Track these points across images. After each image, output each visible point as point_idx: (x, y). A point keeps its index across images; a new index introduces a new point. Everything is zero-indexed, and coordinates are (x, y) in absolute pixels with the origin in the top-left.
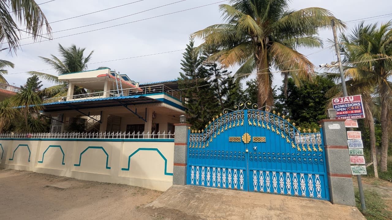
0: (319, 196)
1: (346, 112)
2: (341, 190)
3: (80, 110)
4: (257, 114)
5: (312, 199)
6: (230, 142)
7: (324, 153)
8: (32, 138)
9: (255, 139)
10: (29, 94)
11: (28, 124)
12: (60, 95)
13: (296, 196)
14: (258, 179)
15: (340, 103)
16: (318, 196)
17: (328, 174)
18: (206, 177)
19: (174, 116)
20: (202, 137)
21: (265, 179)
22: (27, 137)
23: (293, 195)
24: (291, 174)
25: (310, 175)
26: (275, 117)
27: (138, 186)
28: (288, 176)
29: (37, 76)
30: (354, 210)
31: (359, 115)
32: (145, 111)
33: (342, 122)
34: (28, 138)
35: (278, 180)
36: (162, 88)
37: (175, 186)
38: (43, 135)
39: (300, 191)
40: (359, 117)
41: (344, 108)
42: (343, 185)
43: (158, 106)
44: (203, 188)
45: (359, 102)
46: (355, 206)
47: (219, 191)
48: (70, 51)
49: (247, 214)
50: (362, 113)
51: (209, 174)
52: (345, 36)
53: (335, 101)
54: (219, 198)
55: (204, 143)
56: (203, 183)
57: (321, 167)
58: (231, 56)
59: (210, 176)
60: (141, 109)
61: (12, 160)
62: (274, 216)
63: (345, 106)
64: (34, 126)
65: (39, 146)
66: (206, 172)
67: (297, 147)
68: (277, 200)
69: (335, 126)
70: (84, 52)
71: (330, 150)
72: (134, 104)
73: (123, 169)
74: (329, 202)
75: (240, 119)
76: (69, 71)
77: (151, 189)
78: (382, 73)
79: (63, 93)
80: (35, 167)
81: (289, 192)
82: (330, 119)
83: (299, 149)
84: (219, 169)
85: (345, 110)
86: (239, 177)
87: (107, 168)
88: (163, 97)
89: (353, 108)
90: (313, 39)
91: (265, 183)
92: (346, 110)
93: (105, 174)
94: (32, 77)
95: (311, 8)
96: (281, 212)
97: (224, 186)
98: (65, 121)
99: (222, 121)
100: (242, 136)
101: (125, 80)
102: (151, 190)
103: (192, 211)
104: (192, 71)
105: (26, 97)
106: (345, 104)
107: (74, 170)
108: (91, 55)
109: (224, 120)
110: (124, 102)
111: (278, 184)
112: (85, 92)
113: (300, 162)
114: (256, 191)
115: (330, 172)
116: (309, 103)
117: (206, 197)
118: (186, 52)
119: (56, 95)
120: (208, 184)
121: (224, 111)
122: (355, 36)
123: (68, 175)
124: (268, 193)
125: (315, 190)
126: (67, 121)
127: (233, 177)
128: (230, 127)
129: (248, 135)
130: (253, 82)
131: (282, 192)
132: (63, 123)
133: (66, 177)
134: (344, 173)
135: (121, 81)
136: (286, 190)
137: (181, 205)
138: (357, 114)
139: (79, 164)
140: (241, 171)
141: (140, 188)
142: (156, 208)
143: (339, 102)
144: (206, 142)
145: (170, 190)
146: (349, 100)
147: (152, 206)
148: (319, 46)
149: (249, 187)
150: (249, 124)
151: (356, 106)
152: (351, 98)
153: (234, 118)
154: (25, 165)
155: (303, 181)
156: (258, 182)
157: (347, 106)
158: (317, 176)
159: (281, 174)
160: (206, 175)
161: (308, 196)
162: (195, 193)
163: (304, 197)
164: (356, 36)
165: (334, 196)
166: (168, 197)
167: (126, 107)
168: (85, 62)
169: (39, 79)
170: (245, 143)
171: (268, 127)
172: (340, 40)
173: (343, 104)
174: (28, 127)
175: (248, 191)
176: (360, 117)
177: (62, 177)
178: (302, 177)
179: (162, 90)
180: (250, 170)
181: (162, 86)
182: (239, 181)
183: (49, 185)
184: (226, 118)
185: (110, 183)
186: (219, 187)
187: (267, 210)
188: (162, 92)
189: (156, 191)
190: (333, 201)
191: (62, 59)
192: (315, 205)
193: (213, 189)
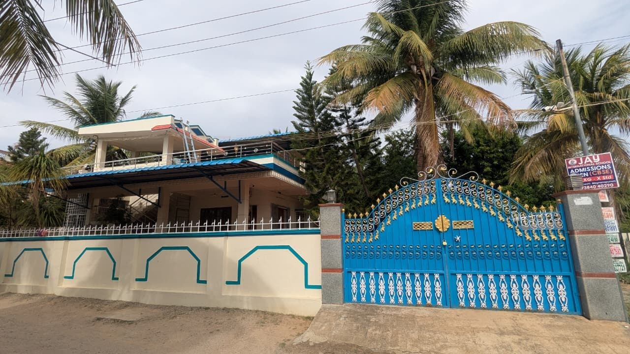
0: (565, 308)
1: (590, 180)
2: (602, 297)
3: (125, 186)
4: (458, 185)
5: (555, 314)
6: (414, 230)
7: (568, 242)
8: (49, 236)
9: (455, 225)
10: (42, 160)
11: (41, 212)
12: (79, 160)
13: (529, 311)
14: (466, 287)
15: (579, 165)
16: (563, 310)
17: (578, 274)
18: (377, 289)
19: (280, 193)
20: (366, 223)
21: (476, 287)
22: (40, 235)
23: (524, 309)
24: (519, 276)
25: (548, 278)
26: (487, 188)
27: (260, 310)
28: (514, 280)
29: (38, 129)
30: (626, 326)
31: (610, 183)
32: (238, 186)
33: (595, 194)
34: (42, 236)
35: (498, 288)
36: (270, 147)
37: (328, 305)
38: (72, 230)
39: (535, 303)
40: (610, 187)
41: (585, 172)
42: (603, 291)
43: (264, 177)
44: (376, 306)
45: (609, 164)
46: (624, 321)
47: (405, 311)
48: (96, 87)
49: (470, 344)
50: (615, 179)
51: (382, 283)
52: (534, 65)
53: (570, 162)
54: (411, 321)
55: (371, 233)
56: (373, 300)
57: (564, 264)
58: (384, 94)
59: (384, 287)
60: (232, 182)
61: (11, 276)
62: (513, 344)
63: (587, 169)
64: (52, 214)
65: (65, 249)
66: (377, 281)
67: (525, 234)
68: (505, 319)
69: (585, 201)
70: (119, 89)
71: (579, 238)
72: (223, 174)
73: (228, 283)
74: (583, 318)
75: (429, 194)
76: (96, 121)
77: (283, 313)
78: (598, 122)
79: (85, 158)
80: (59, 287)
81: (517, 306)
82: (574, 190)
83: (528, 237)
84: (399, 275)
85: (587, 175)
86: (433, 287)
87: (199, 281)
88: (272, 162)
89: (599, 173)
90: (491, 70)
91: (477, 293)
92: (589, 176)
93: (195, 292)
94: (29, 131)
95: (503, 22)
96: (520, 337)
97: (410, 301)
98: (92, 206)
99: (399, 198)
100: (436, 221)
101: (198, 135)
102: (284, 315)
103: (377, 345)
104: (312, 119)
105: (38, 164)
106: (586, 167)
107: (136, 289)
108: (132, 93)
109: (402, 195)
110: (208, 170)
111: (499, 294)
112: (124, 156)
113: (532, 258)
114: (463, 307)
115: (582, 271)
116: (484, 167)
117: (388, 320)
118: (301, 88)
119: (73, 162)
120: (383, 300)
121: (402, 181)
122: (548, 65)
123: (126, 297)
124: (484, 309)
125: (558, 300)
126: (95, 206)
127: (423, 286)
128: (414, 206)
129: (444, 218)
130: (395, 136)
131: (506, 306)
132: (89, 208)
133: (122, 301)
134: (603, 271)
135: (192, 136)
136: (512, 302)
137: (355, 337)
138: (606, 182)
139: (144, 278)
140: (437, 276)
141: (264, 312)
142: (316, 344)
143: (577, 164)
144: (374, 232)
145: (322, 314)
146: (592, 160)
147: (306, 341)
148: (500, 81)
149: (450, 300)
150: (445, 201)
151: (604, 169)
152: (596, 157)
153: (419, 192)
154: (38, 285)
155: (537, 288)
156: (466, 292)
157: (590, 170)
158: (560, 278)
159: (502, 277)
160: (377, 285)
161: (547, 309)
162: (369, 315)
163: (541, 311)
164: (552, 66)
165: (591, 307)
166: (326, 324)
167: (211, 179)
168: (120, 104)
169: (41, 134)
170: (440, 232)
171: (476, 205)
172: (528, 72)
173: (584, 167)
174: (40, 218)
175: (451, 307)
176: (612, 185)
177: (115, 301)
178: (536, 280)
179: (270, 150)
180: (452, 274)
181: (270, 144)
182: (433, 291)
183: (100, 316)
184: (406, 192)
185: (209, 308)
186: (400, 304)
187: (496, 336)
188: (270, 153)
189: (293, 316)
190: (589, 316)
191: (82, 99)
192: (565, 324)
193: (393, 308)
